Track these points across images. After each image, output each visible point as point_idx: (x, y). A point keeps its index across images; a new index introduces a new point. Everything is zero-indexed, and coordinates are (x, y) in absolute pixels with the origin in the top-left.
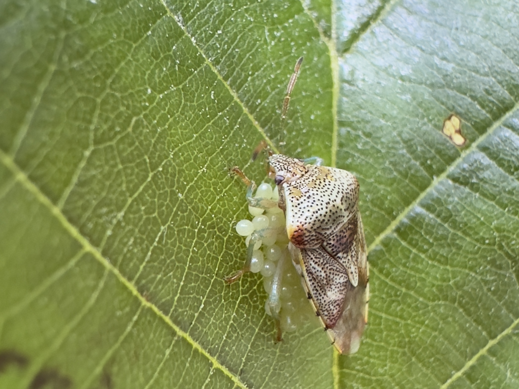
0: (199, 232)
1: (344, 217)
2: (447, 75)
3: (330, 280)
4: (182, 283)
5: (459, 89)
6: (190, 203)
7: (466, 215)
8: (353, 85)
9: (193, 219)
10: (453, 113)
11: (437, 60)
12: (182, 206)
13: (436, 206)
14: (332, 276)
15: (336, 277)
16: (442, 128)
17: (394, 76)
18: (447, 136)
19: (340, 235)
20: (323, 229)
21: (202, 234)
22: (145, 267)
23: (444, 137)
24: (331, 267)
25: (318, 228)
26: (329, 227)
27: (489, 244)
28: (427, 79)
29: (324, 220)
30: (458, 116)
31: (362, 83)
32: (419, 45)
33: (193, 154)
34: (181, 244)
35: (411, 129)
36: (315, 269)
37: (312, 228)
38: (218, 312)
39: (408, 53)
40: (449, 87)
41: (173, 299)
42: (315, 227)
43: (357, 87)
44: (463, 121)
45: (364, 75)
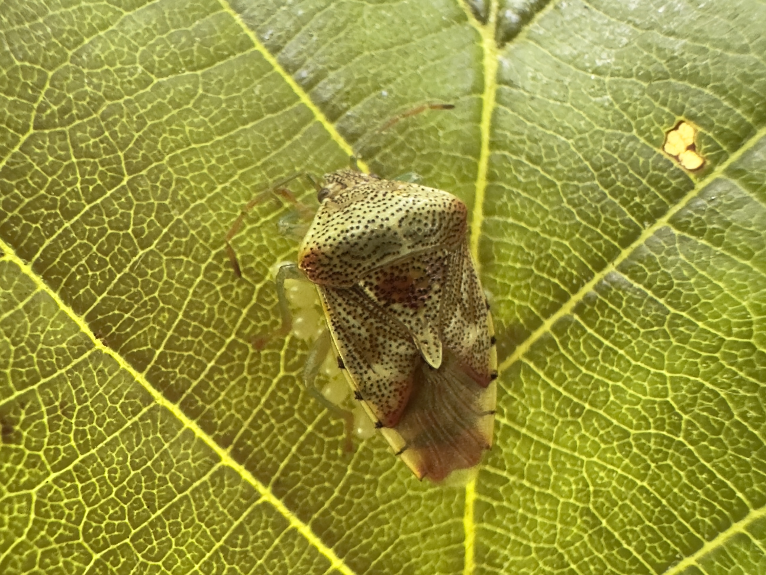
0: (207, 269)
1: (401, 245)
2: (673, 58)
3: (377, 346)
4: (170, 333)
5: (693, 77)
6: (194, 227)
7: (697, 284)
8: (516, 87)
9: (197, 249)
10: (682, 118)
11: (657, 37)
12: (179, 228)
13: (646, 270)
14: (381, 339)
15: (392, 343)
16: (661, 143)
17: (585, 69)
18: (670, 155)
19: (392, 274)
20: (353, 257)
21: (213, 272)
22: (103, 300)
23: (666, 157)
24: (380, 325)
25: (344, 254)
26: (365, 255)
27: (740, 335)
28: (640, 68)
29: (356, 244)
30: (692, 123)
31: (532, 82)
32: (630, 18)
33: (208, 161)
34: (172, 278)
35: (608, 148)
36: (348, 322)
37: (333, 253)
38: (233, 388)
39: (612, 33)
40: (676, 76)
41: (152, 353)
42: (339, 253)
43: (524, 88)
44: (700, 129)
45: (536, 70)
